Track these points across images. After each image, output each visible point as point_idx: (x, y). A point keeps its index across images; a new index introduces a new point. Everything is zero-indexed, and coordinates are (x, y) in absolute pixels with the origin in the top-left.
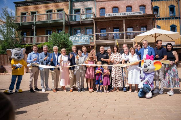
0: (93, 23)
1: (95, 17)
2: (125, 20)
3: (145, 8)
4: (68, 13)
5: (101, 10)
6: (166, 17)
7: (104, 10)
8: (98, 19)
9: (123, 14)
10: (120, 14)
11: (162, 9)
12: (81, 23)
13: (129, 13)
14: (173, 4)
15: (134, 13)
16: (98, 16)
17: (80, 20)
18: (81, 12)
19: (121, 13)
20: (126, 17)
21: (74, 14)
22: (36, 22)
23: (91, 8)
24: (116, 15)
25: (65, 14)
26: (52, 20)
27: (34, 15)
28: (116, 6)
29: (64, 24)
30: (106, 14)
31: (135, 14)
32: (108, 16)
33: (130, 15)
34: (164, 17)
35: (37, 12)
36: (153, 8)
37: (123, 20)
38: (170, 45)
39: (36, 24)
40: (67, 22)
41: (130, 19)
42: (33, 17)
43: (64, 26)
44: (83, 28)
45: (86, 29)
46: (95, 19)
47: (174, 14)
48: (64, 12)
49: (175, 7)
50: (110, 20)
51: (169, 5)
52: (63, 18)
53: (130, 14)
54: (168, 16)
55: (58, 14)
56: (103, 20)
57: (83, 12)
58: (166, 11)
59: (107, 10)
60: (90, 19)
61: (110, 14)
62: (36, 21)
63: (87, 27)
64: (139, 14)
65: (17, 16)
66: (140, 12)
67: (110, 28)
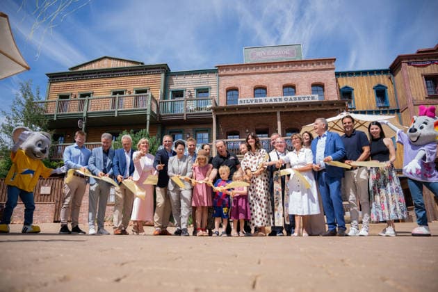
0: (212, 119)
1: (216, 105)
2: (281, 113)
3: (324, 90)
4: (158, 98)
5: (229, 93)
6: (369, 109)
7: (235, 92)
8: (222, 109)
9: (275, 100)
10: (271, 100)
11: (359, 94)
12: (185, 118)
13: (289, 97)
14: (382, 83)
15: (300, 99)
16: (222, 104)
17: (184, 112)
18: (186, 95)
19: (273, 98)
20: (282, 106)
21: (170, 100)
22: (87, 114)
23: (208, 89)
24: (261, 101)
25: (153, 98)
26: (123, 109)
27: (87, 98)
28: (262, 84)
29: (148, 118)
30: (239, 100)
31: (302, 101)
32: (243, 104)
33: (291, 102)
34: (365, 109)
35: (93, 93)
36: (340, 90)
37: (276, 113)
38: (376, 126)
39: (87, 117)
40: (156, 115)
41: (291, 110)
42: (82, 102)
43: (148, 122)
44: (190, 129)
45: (197, 132)
46: (216, 109)
47: (386, 103)
48: (150, 95)
49: (387, 88)
50: (250, 112)
51: (375, 84)
52: (147, 107)
53: (291, 99)
54: (374, 107)
55: (136, 98)
56: (233, 113)
57: (191, 95)
58: (369, 97)
59: (242, 92)
60: (206, 111)
61: (249, 99)
62: (89, 111)
63: (201, 127)
64: (311, 100)
65: (50, 100)
66: (313, 95)
67: (247, 131)
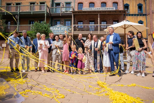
0: (72, 16)
1: (74, 10)
2: (100, 14)
3: (117, 5)
4: (50, 6)
5: (79, 5)
6: (135, 14)
7: (81, 4)
8: (76, 12)
9: (98, 9)
10: (96, 9)
11: (131, 7)
12: (61, 15)
13: (103, 8)
14: (141, 3)
15: (108, 9)
16: (76, 10)
17: (60, 12)
18: (61, 5)
19: (97, 8)
20: (100, 12)
21: (55, 7)
22: (19, 12)
23: (70, 3)
24: (92, 9)
25: (47, 6)
26: (35, 11)
27: (19, 6)
28: (92, 1)
29: (46, 15)
30: (83, 8)
31: (109, 10)
32: (85, 10)
33: (104, 10)
34: (133, 14)
35: (21, 3)
36: (124, 5)
37: (98, 14)
39: (19, 14)
40: (49, 14)
41: (104, 13)
42: (17, 7)
43: (46, 17)
44: (63, 20)
45: (66, 21)
46: (74, 12)
47: (142, 11)
48: (46, 5)
49: (143, 5)
50: (87, 14)
51: (138, 3)
52: (45, 10)
53: (104, 9)
54: (137, 13)
55: (40, 6)
56: (80, 14)
57: (63, 5)
58: (135, 9)
59: (84, 5)
60: (69, 12)
61: (87, 8)
62: (20, 11)
63: (66, 19)
64: (112, 10)
65: (2, 6)
66: (113, 8)
67: (86, 21)
